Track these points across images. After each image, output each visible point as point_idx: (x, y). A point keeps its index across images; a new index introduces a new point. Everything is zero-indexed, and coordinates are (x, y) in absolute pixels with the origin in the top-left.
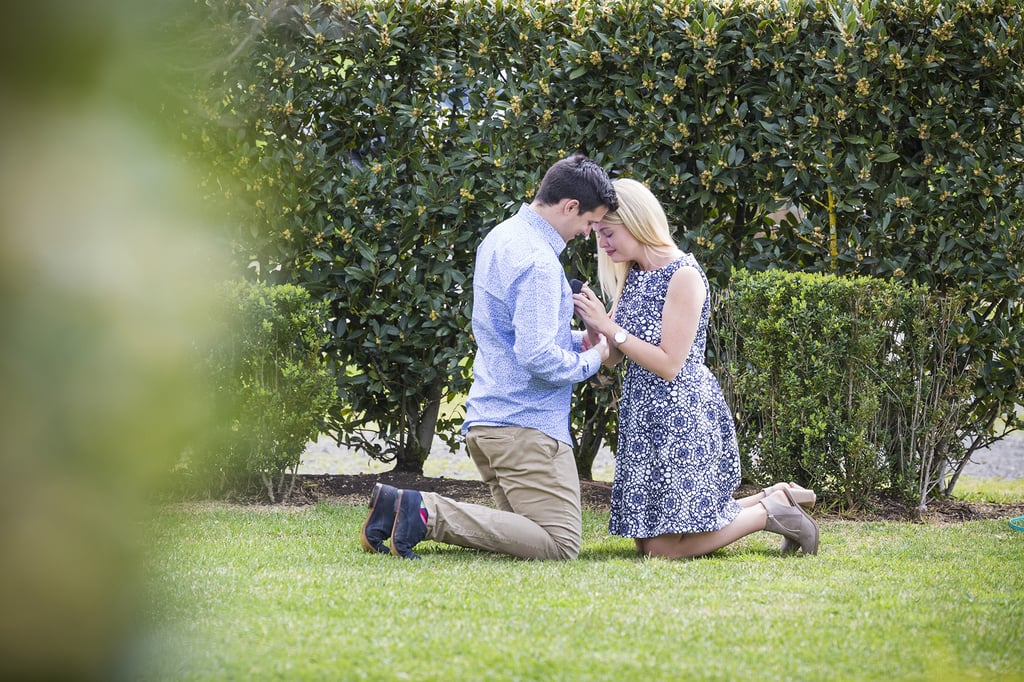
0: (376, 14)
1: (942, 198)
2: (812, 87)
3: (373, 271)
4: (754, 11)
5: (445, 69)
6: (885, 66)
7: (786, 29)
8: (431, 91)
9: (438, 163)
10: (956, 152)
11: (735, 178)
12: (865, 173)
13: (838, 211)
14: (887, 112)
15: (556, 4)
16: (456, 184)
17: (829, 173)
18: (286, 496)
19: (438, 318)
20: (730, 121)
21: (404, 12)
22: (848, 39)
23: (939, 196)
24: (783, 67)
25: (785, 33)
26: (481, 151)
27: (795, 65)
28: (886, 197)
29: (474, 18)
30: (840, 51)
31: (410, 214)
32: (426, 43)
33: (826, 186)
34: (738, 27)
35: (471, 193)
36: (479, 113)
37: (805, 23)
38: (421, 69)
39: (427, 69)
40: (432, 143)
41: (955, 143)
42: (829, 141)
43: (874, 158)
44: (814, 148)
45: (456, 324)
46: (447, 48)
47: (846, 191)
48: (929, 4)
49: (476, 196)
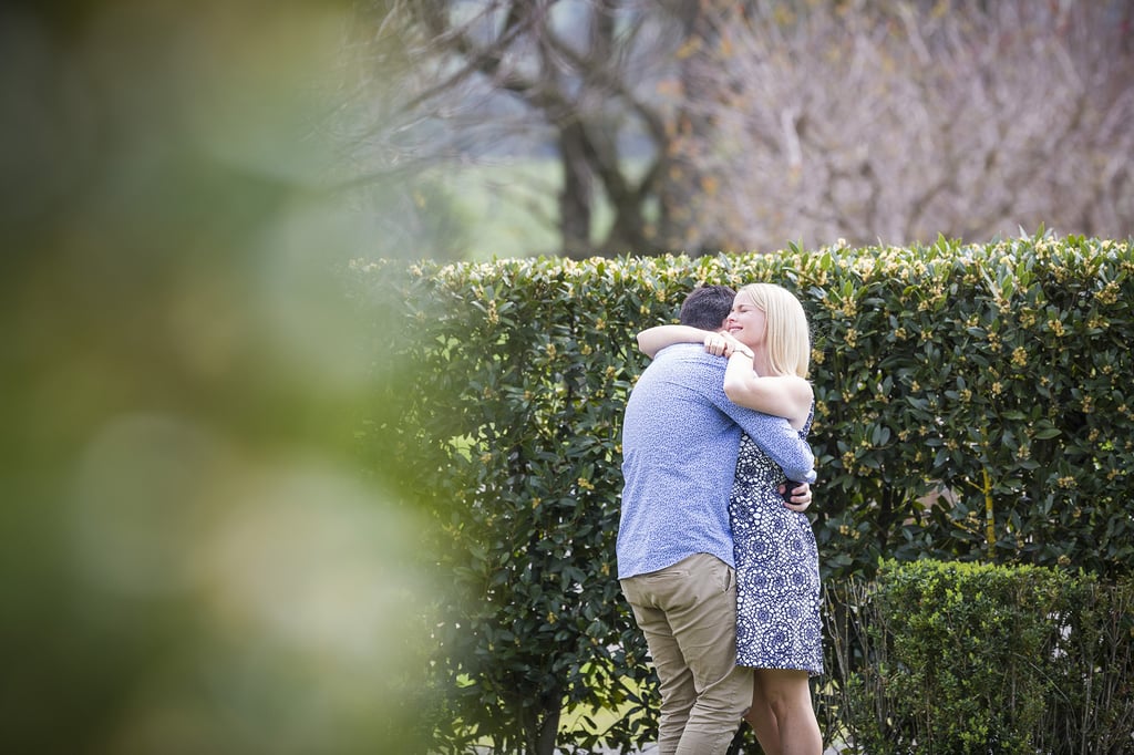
0: (482, 289)
1: (1110, 477)
2: (964, 358)
3: (484, 570)
4: (897, 276)
5: (559, 347)
6: (1043, 334)
7: (934, 295)
8: (544, 372)
9: (553, 451)
10: (1123, 426)
11: (881, 460)
12: (1024, 452)
13: (996, 493)
14: (1046, 384)
15: (680, 273)
16: (574, 473)
17: (984, 452)
19: (556, 621)
20: (873, 398)
21: (513, 286)
22: (1003, 304)
23: (1106, 475)
24: (930, 336)
25: (932, 300)
26: (600, 437)
27: (944, 334)
28: (1048, 477)
29: (590, 290)
30: (994, 318)
31: (523, 507)
32: (538, 319)
33: (981, 466)
34: (881, 293)
35: (590, 483)
36: (597, 394)
37: (954, 287)
38: (532, 348)
39: (540, 347)
40: (546, 429)
41: (1122, 416)
42: (984, 417)
43: (1033, 435)
44: (967, 425)
45: (576, 626)
46: (560, 324)
47: (1004, 471)
48: (1091, 265)
49: (595, 486)
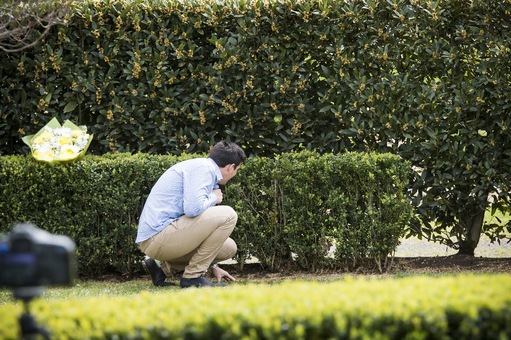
3: (435, 144)
5: (468, 32)
16: (475, 94)
18: (388, 269)
19: (471, 169)
29: (481, 3)
31: (452, 112)
35: (483, 99)
36: (486, 55)
38: (456, 32)
39: (458, 32)
45: (481, 172)
49: (485, 101)
